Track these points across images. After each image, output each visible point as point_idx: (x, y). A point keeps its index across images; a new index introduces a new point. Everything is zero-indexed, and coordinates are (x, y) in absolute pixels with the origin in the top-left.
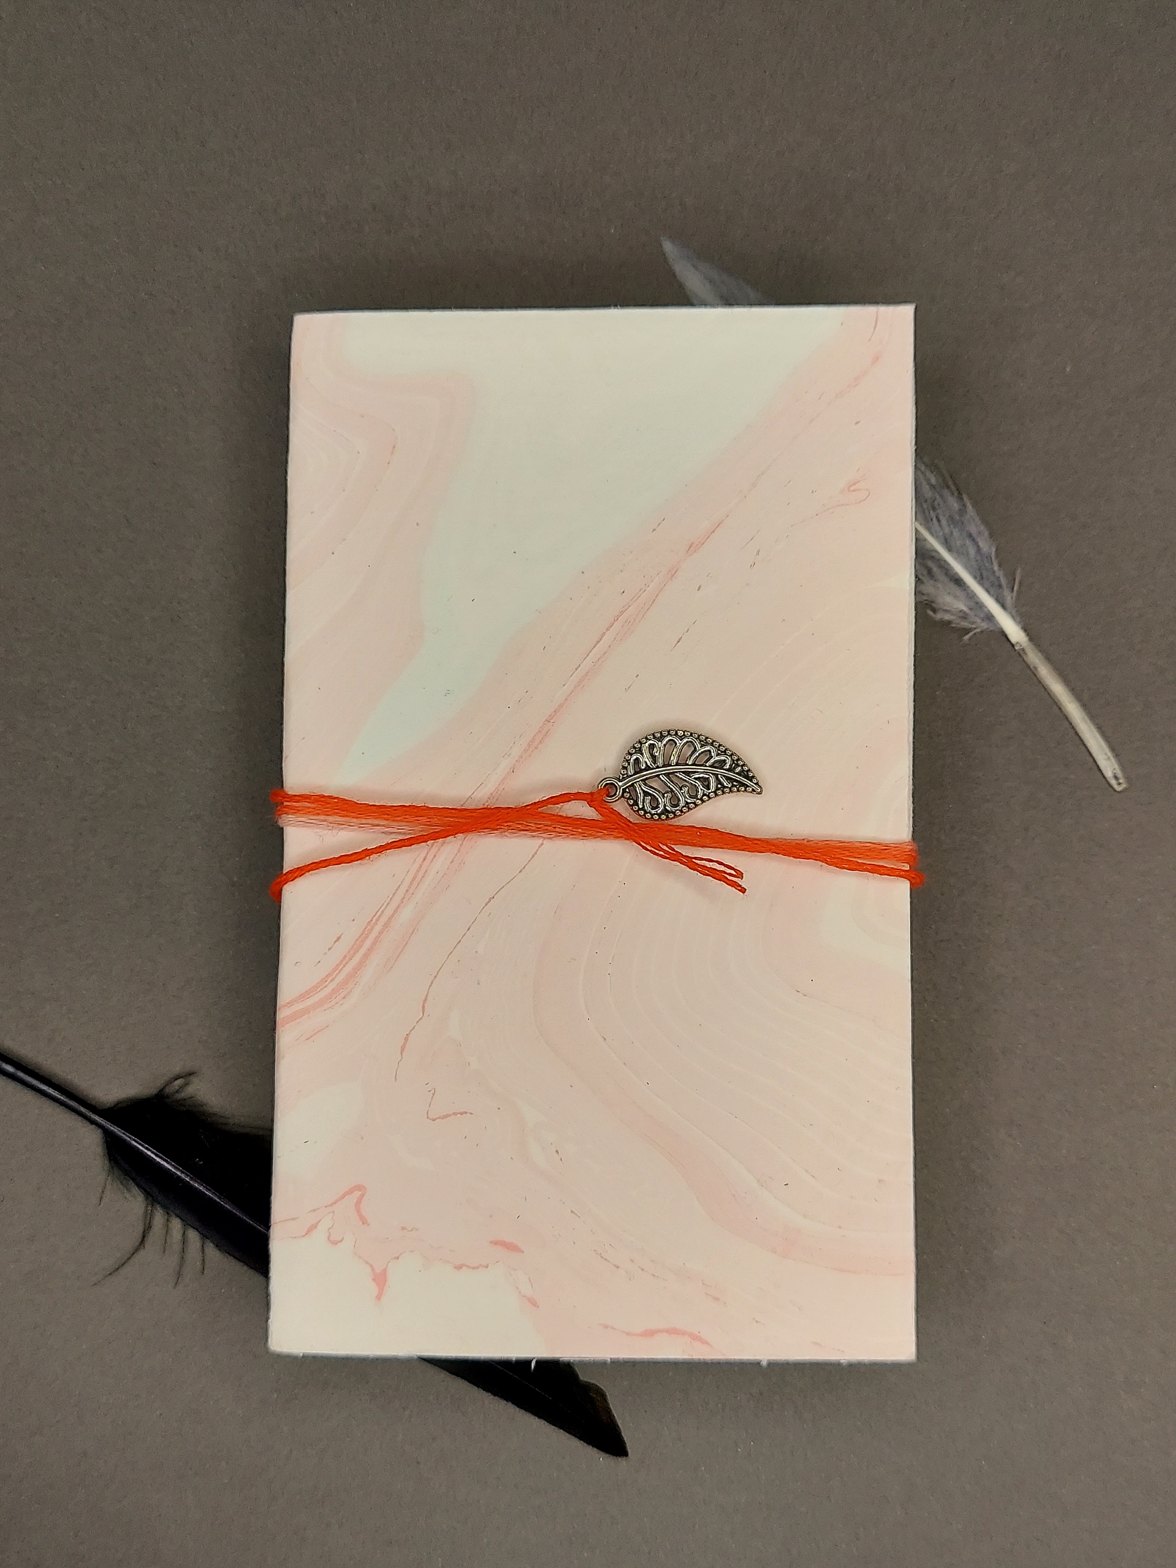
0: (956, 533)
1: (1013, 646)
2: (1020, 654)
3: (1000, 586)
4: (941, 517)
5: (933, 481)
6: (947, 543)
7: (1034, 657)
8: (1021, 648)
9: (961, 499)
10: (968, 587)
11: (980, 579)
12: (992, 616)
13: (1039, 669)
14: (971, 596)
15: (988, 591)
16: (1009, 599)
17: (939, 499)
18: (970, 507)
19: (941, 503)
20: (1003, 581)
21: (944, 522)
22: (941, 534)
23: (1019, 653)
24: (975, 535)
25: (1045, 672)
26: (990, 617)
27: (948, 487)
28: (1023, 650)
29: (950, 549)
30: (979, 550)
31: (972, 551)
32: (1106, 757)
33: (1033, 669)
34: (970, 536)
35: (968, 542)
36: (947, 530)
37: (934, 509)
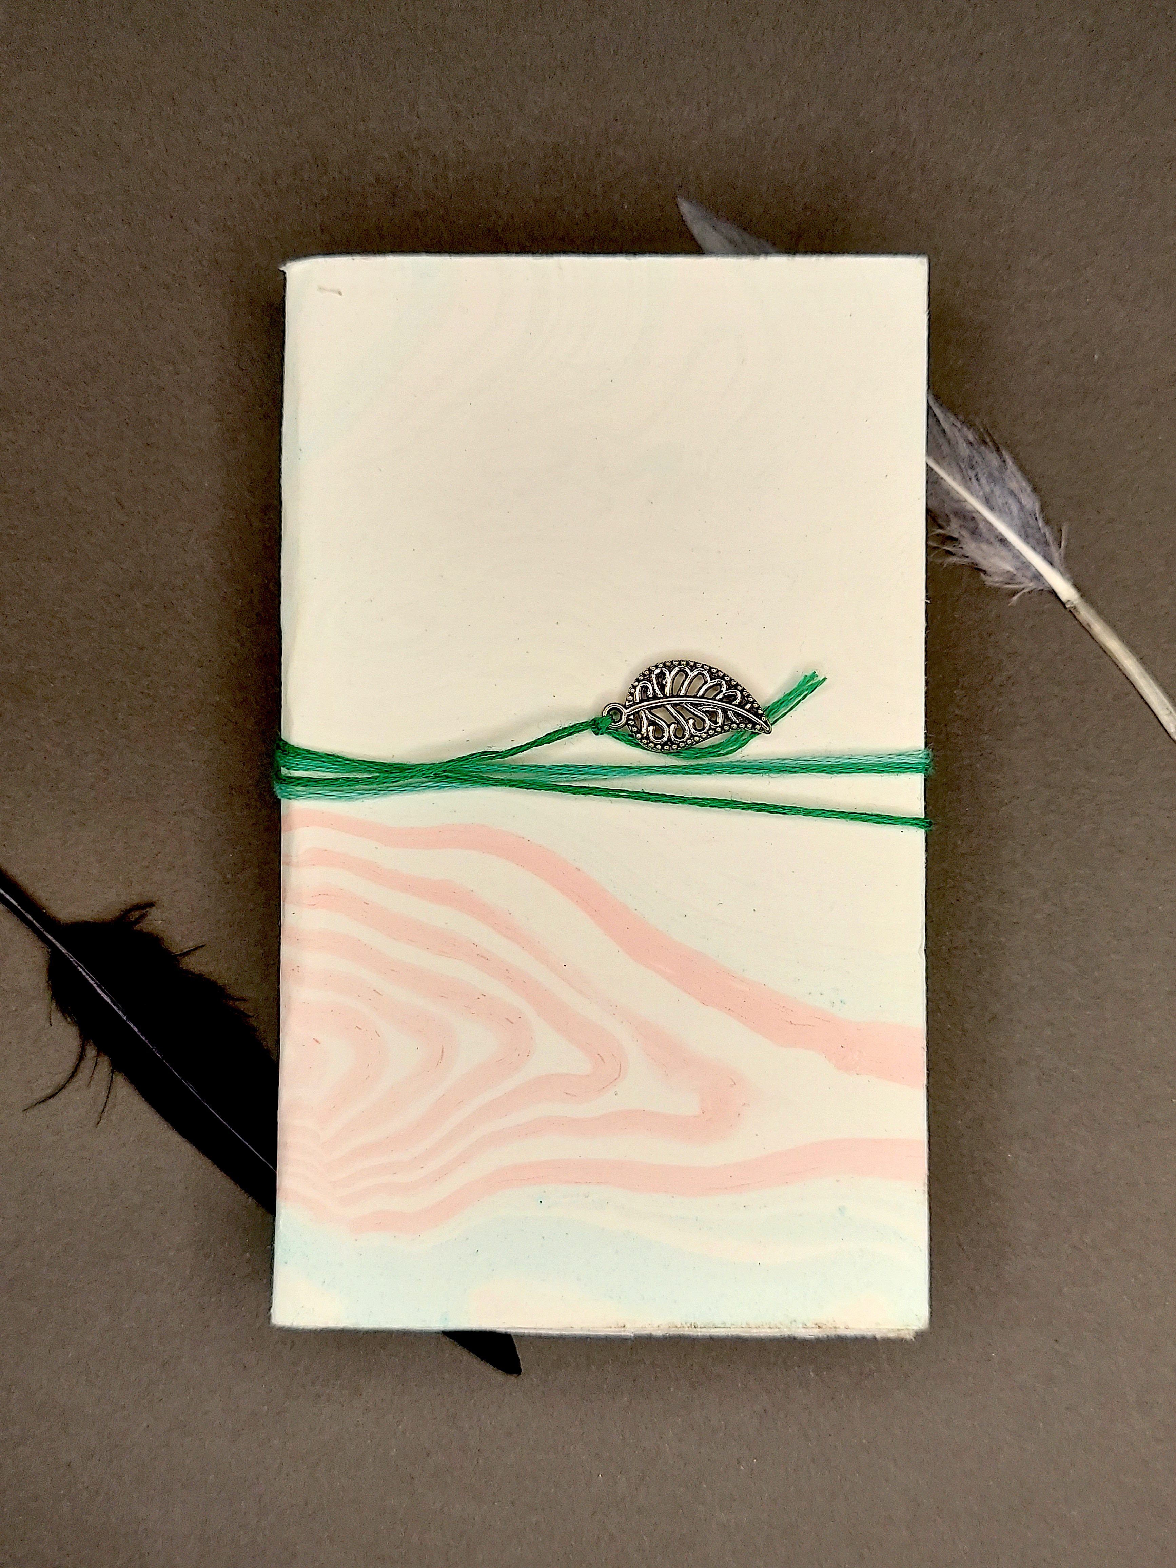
0: (997, 491)
1: (1063, 604)
2: (1072, 613)
3: (1047, 543)
4: (979, 476)
5: (971, 438)
6: (988, 502)
7: (1086, 614)
8: (1072, 606)
9: (1001, 456)
10: (1014, 547)
11: (1026, 537)
12: (1041, 575)
13: (1092, 626)
14: (1018, 556)
15: (1034, 549)
16: (1056, 555)
17: (977, 458)
18: (1010, 463)
19: (980, 460)
20: (1050, 539)
21: (983, 481)
22: (981, 493)
23: (1070, 611)
24: (1016, 492)
25: (1099, 628)
26: (1038, 576)
27: (985, 443)
28: (1075, 608)
29: (992, 509)
30: (1022, 507)
31: (1015, 508)
32: (1168, 712)
33: (1087, 627)
34: (1012, 493)
35: (1011, 500)
36: (987, 489)
37: (972, 467)
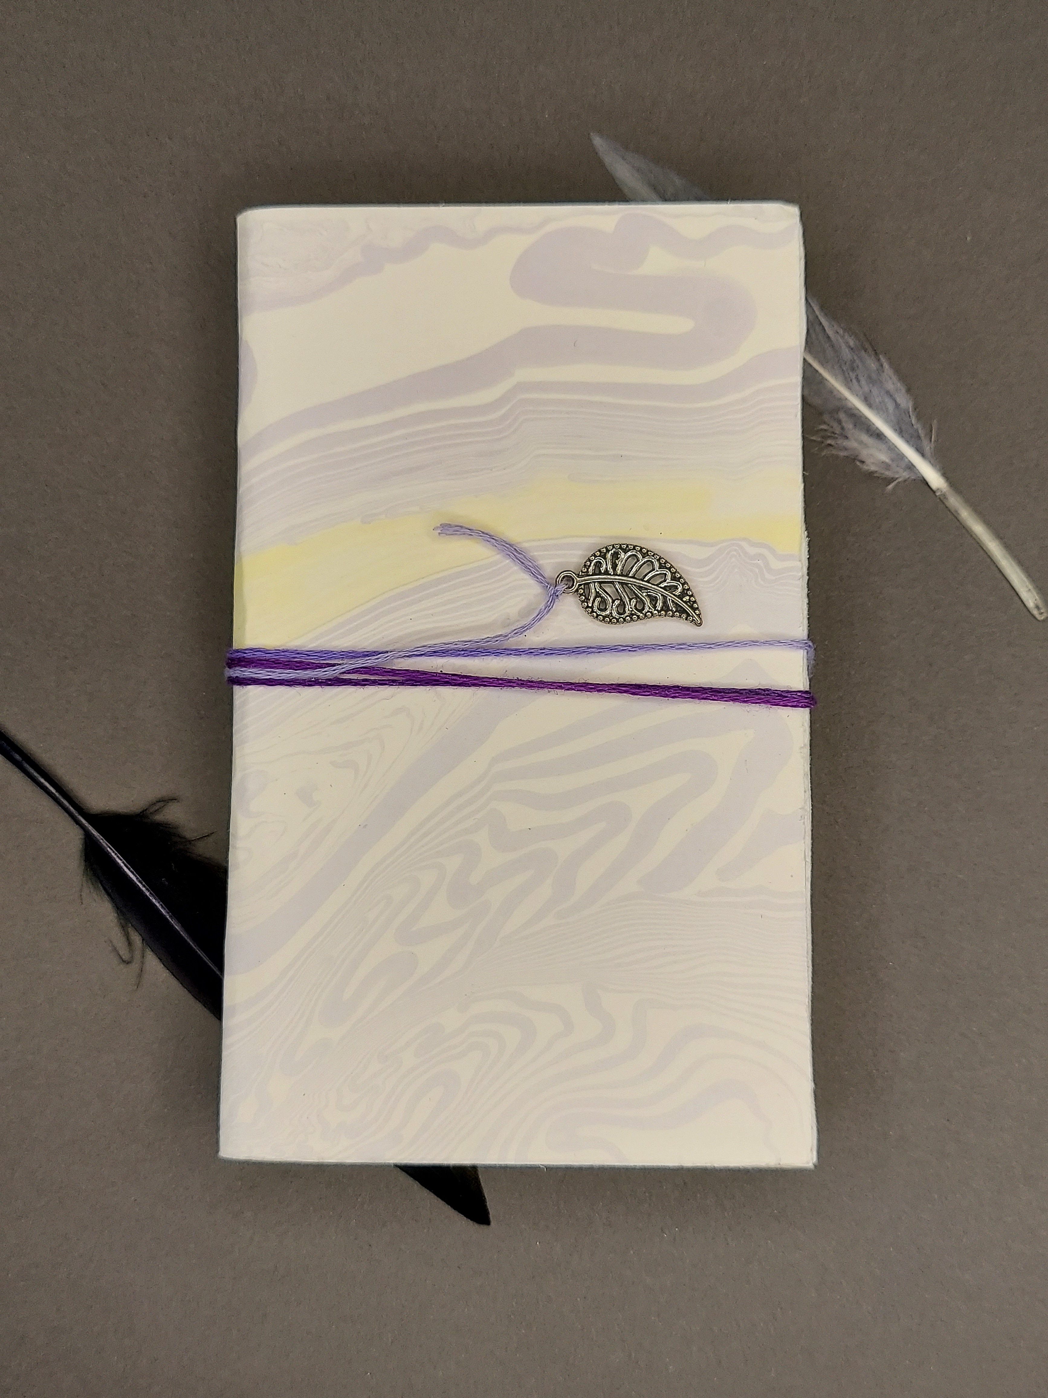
0: (875, 391)
1: (934, 492)
2: (942, 500)
3: (919, 437)
4: (860, 378)
5: (852, 343)
6: (867, 400)
7: (954, 501)
8: (941, 493)
9: (878, 359)
10: (889, 440)
11: (900, 432)
12: (914, 466)
13: (959, 512)
14: (892, 448)
15: (908, 442)
16: (928, 448)
17: (858, 362)
18: (887, 366)
19: (860, 364)
20: (921, 432)
21: (863, 382)
22: (861, 393)
23: (940, 498)
24: (892, 392)
25: (966, 515)
26: (911, 467)
27: (865, 348)
28: (944, 495)
29: (870, 406)
30: (897, 405)
31: (891, 406)
32: (1027, 589)
33: (954, 512)
34: (888, 393)
35: (887, 400)
36: (866, 389)
37: (853, 369)
